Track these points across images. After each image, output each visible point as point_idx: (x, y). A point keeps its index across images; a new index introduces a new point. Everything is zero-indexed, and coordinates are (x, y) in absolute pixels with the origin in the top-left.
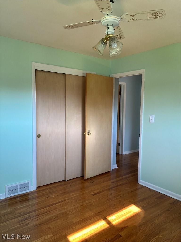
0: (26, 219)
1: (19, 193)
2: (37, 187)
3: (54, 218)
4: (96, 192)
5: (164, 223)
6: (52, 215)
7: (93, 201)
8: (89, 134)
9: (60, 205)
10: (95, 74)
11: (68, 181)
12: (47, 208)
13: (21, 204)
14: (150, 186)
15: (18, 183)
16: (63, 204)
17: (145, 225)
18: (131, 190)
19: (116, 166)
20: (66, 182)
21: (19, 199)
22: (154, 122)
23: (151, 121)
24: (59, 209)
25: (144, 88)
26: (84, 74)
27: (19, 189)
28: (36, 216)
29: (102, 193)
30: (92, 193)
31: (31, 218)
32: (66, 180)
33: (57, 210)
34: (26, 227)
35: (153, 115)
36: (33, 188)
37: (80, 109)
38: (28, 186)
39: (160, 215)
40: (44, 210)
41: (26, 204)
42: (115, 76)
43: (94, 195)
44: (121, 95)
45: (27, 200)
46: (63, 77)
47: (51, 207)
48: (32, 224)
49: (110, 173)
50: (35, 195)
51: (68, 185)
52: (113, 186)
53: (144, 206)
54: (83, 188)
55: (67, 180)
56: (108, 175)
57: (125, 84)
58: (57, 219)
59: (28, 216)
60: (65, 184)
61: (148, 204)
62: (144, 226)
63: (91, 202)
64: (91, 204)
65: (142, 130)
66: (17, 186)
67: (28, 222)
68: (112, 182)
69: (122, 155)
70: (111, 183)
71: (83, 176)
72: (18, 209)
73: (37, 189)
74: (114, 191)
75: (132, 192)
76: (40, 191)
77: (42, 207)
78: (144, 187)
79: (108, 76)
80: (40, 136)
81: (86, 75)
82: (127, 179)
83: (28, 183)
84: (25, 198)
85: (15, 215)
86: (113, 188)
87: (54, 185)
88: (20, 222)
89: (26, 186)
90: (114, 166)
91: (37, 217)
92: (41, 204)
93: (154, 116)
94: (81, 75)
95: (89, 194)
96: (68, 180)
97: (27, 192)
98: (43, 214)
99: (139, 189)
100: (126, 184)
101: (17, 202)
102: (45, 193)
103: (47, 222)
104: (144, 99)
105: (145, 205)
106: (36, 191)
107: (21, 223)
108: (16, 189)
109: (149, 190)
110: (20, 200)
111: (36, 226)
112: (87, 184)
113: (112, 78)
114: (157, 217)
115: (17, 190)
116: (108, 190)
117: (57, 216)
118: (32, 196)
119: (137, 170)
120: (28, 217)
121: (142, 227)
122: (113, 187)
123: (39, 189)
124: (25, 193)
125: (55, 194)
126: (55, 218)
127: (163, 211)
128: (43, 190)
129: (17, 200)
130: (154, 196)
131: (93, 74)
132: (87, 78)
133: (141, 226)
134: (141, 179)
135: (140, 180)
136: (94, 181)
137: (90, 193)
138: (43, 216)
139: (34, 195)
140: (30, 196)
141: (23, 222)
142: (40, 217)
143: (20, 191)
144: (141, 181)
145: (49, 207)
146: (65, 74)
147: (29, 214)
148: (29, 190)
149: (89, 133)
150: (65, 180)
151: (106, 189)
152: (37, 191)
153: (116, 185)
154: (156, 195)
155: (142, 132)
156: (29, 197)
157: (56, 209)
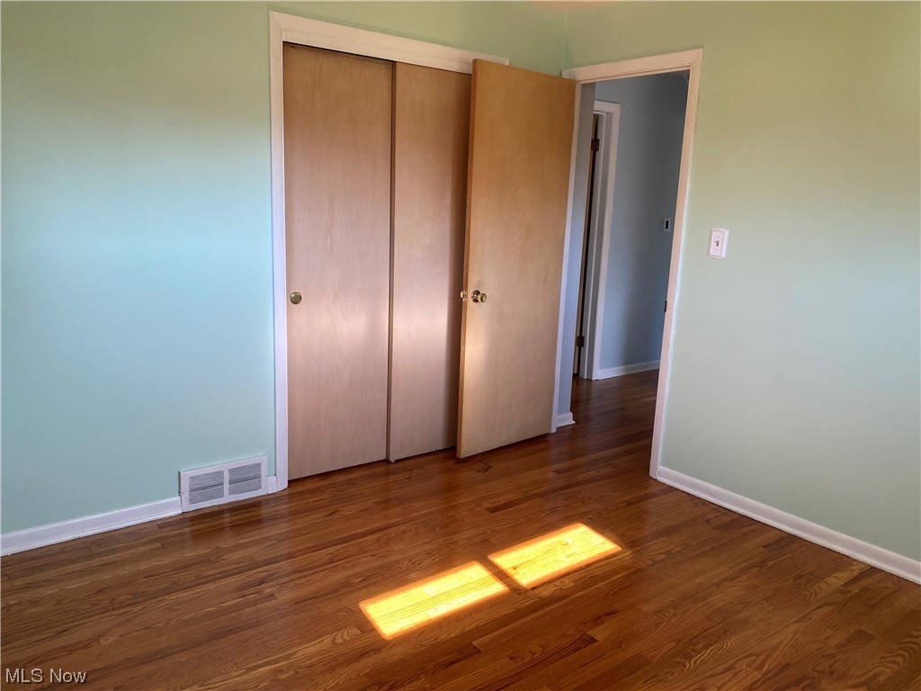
0: (262, 582)
1: (228, 498)
2: (290, 482)
3: (360, 579)
4: (503, 500)
5: (743, 605)
6: (351, 572)
7: (493, 531)
8: (479, 296)
9: (378, 540)
10: (507, 64)
11: (399, 465)
12: (332, 549)
13: (239, 535)
14: (696, 487)
15: (223, 464)
16: (385, 538)
17: (675, 608)
18: (626, 499)
19: (567, 419)
20: (392, 466)
21: (227, 519)
22: (724, 255)
23: (713, 251)
24: (372, 553)
25: (694, 123)
26: (464, 62)
27: (226, 486)
28: (295, 572)
29: (522, 506)
30: (487, 505)
31: (278, 578)
32: (392, 459)
33: (365, 555)
34: (267, 604)
35: (723, 230)
36: (274, 483)
37: (448, 201)
38: (259, 476)
39: (731, 579)
40: (322, 555)
41: (256, 535)
42: (584, 74)
43: (494, 510)
44: (597, 153)
45: (257, 522)
46: (384, 72)
47: (346, 545)
48: (284, 597)
49: (547, 441)
50: (284, 507)
51: (400, 476)
52: (561, 483)
53: (673, 552)
54: (450, 489)
55: (393, 461)
56: (542, 446)
57: (614, 109)
58: (371, 584)
59: (268, 571)
60: (388, 474)
61: (687, 544)
62: (672, 611)
63: (485, 533)
64: (486, 540)
65: (678, 286)
66: (220, 474)
67: (269, 590)
68: (558, 472)
69: (589, 380)
70: (551, 475)
71: (450, 449)
72: (229, 550)
73: (288, 487)
74: (565, 499)
75: (629, 504)
76: (302, 493)
77: (314, 547)
78: (671, 489)
79: (555, 73)
80: (301, 298)
81: (474, 68)
82: (612, 462)
83: (259, 465)
84: (250, 515)
85: (223, 569)
86: (561, 492)
87: (350, 476)
88: (241, 588)
89: (251, 475)
90: (563, 416)
91: (298, 575)
92: (310, 535)
93: (727, 232)
94: (455, 67)
95: (477, 508)
96: (397, 461)
97: (255, 496)
98: (322, 565)
99: (654, 495)
100: (605, 478)
101: (221, 529)
102: (319, 502)
103: (337, 590)
104: (691, 166)
105: (678, 549)
106: (287, 492)
107: (246, 592)
108: (216, 482)
109: (692, 500)
110: (235, 521)
111: (300, 602)
112: (466, 475)
113: (570, 85)
114: (717, 585)
115: (221, 487)
116: (544, 495)
117: (370, 576)
118: (274, 509)
119: (648, 433)
120: (271, 575)
121: (667, 614)
122: (562, 488)
123: (298, 488)
124: (247, 500)
125: (354, 504)
126: (363, 580)
127: (738, 568)
128: (313, 491)
129: (221, 522)
130: (707, 520)
131: (499, 66)
132: (478, 82)
133: (660, 611)
134: (663, 465)
135: (660, 468)
136: (490, 467)
137: (480, 505)
138: (321, 574)
139: (282, 507)
140: (265, 511)
141: (252, 590)
142: (309, 575)
143: (232, 492)
144: (662, 471)
145: (337, 544)
146: (394, 63)
147: (272, 566)
148: (260, 488)
149: (478, 293)
150: (387, 461)
151: (533, 492)
152: (290, 494)
153: (570, 482)
154: (716, 517)
155: (677, 294)
156: (263, 511)
157: (366, 552)
